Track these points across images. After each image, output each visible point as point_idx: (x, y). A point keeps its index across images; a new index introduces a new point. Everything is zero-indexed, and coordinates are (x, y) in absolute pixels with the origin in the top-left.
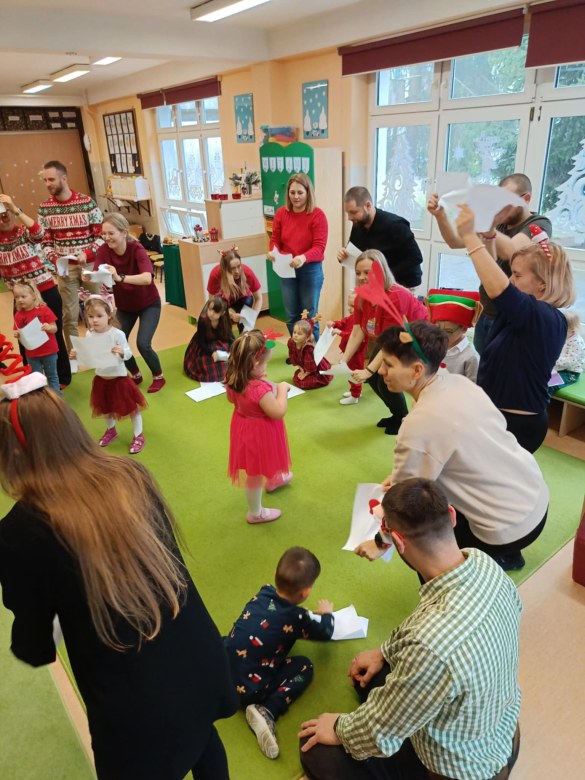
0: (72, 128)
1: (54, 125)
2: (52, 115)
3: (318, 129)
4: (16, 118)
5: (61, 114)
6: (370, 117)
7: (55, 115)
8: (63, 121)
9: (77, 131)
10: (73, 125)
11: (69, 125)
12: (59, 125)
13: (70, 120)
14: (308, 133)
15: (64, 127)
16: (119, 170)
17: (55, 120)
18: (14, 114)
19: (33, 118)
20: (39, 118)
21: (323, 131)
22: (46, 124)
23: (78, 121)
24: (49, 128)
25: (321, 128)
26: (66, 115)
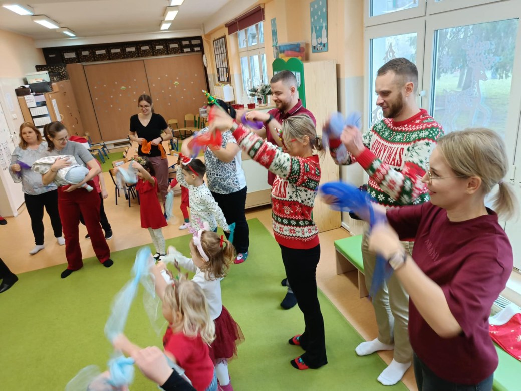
0: (197, 51)
1: (186, 50)
2: (184, 43)
3: (321, 43)
4: (161, 47)
5: (190, 42)
6: (365, 28)
7: (187, 42)
8: (192, 46)
9: (200, 53)
10: (199, 49)
11: (196, 49)
12: (189, 50)
13: (197, 45)
14: (314, 47)
15: (193, 51)
16: (221, 80)
17: (186, 46)
18: (159, 45)
19: (172, 46)
20: (176, 45)
21: (324, 45)
22: (180, 50)
23: (201, 45)
24: (182, 52)
25: (323, 42)
26: (194, 42)
